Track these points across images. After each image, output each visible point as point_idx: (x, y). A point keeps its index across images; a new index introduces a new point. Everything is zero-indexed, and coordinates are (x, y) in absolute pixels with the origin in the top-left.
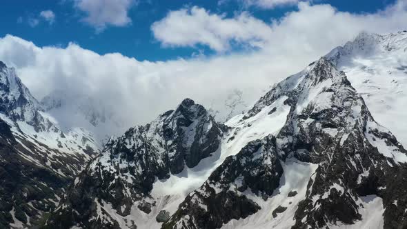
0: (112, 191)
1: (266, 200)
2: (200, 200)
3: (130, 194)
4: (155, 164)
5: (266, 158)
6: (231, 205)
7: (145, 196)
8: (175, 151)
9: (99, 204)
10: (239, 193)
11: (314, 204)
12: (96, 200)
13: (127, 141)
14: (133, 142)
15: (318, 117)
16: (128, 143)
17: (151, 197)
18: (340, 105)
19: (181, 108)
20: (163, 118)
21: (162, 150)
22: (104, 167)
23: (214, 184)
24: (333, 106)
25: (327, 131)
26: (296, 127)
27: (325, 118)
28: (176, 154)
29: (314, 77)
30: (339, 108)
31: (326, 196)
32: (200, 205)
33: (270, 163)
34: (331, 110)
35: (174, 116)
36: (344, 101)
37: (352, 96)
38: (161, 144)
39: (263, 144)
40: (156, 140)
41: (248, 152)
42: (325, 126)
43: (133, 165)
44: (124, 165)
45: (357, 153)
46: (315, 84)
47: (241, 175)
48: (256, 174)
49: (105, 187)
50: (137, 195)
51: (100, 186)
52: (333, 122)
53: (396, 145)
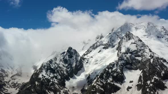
0: (51, 86)
1: (121, 85)
2: (99, 87)
3: (58, 87)
4: (64, 74)
5: (118, 69)
6: (110, 88)
7: (64, 88)
8: (70, 68)
9: (48, 93)
10: (112, 83)
11: (149, 84)
12: (47, 91)
13: (51, 65)
14: (53, 65)
15: (133, 53)
16: (52, 66)
17: (66, 88)
18: (140, 49)
19: (68, 51)
20: (62, 55)
21: (65, 68)
22: (45, 76)
23: (102, 80)
24: (138, 49)
25: (137, 58)
26: (124, 57)
27: (136, 53)
28: (70, 70)
29: (126, 38)
30: (140, 50)
31: (153, 81)
32: (100, 88)
33: (120, 71)
34: (137, 50)
35: (66, 54)
36: (141, 47)
37: (144, 45)
38: (64, 66)
39: (115, 64)
40: (61, 64)
41: (111, 67)
42: (136, 56)
43: (56, 75)
44: (52, 75)
45: (158, 65)
46: (127, 41)
47: (110, 76)
48: (115, 75)
49: (48, 85)
50: (61, 88)
51: (46, 85)
52: (139, 55)
53: (166, 62)
